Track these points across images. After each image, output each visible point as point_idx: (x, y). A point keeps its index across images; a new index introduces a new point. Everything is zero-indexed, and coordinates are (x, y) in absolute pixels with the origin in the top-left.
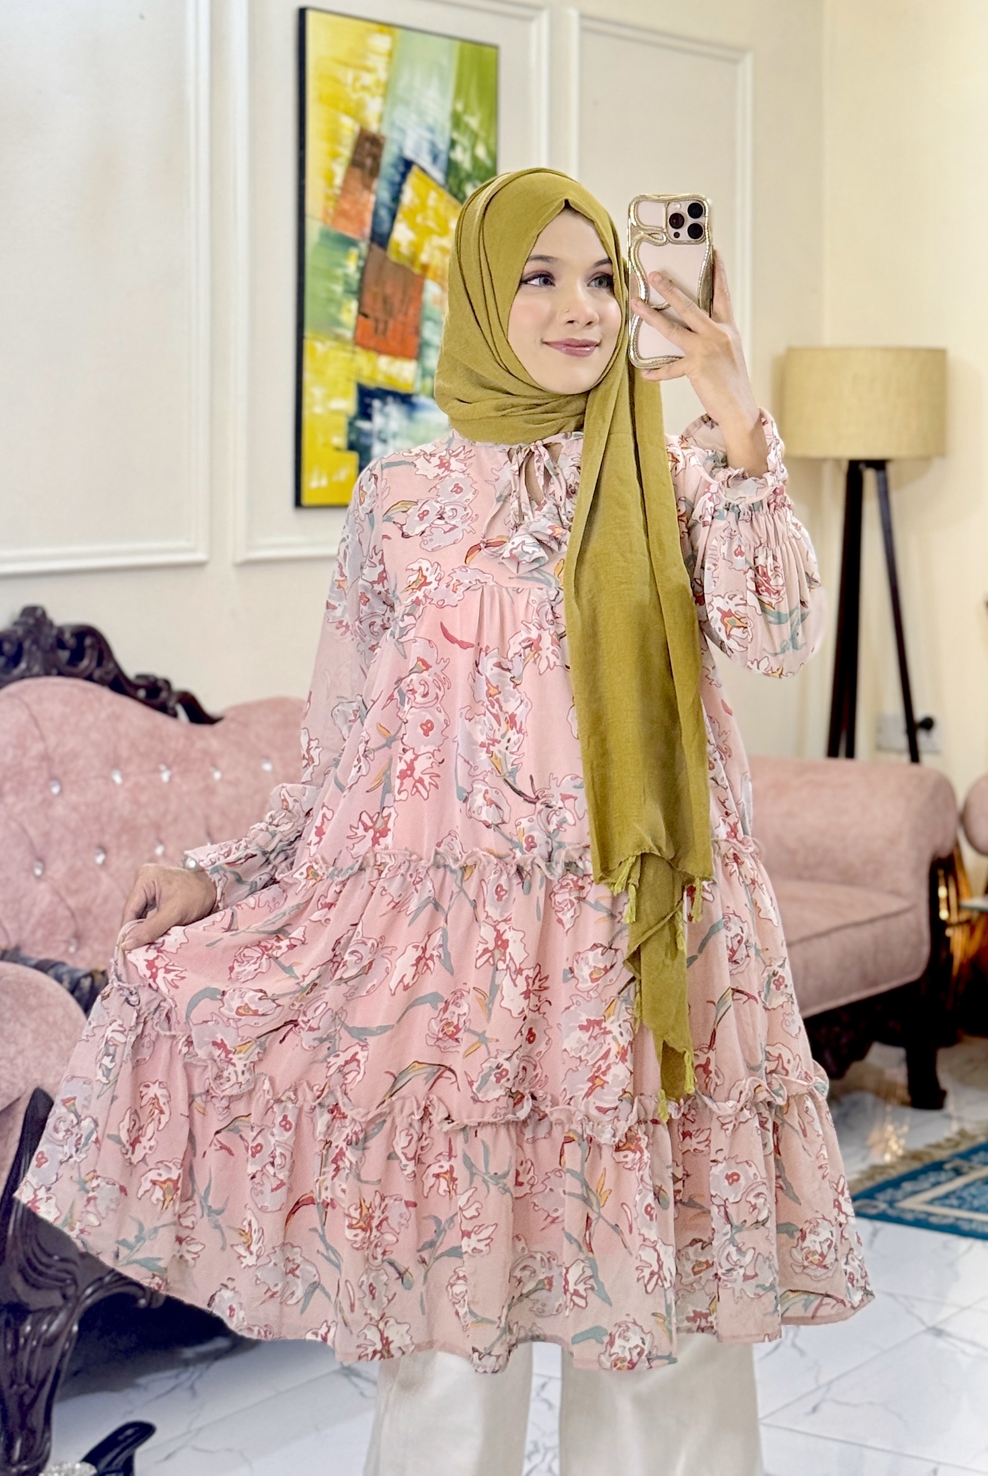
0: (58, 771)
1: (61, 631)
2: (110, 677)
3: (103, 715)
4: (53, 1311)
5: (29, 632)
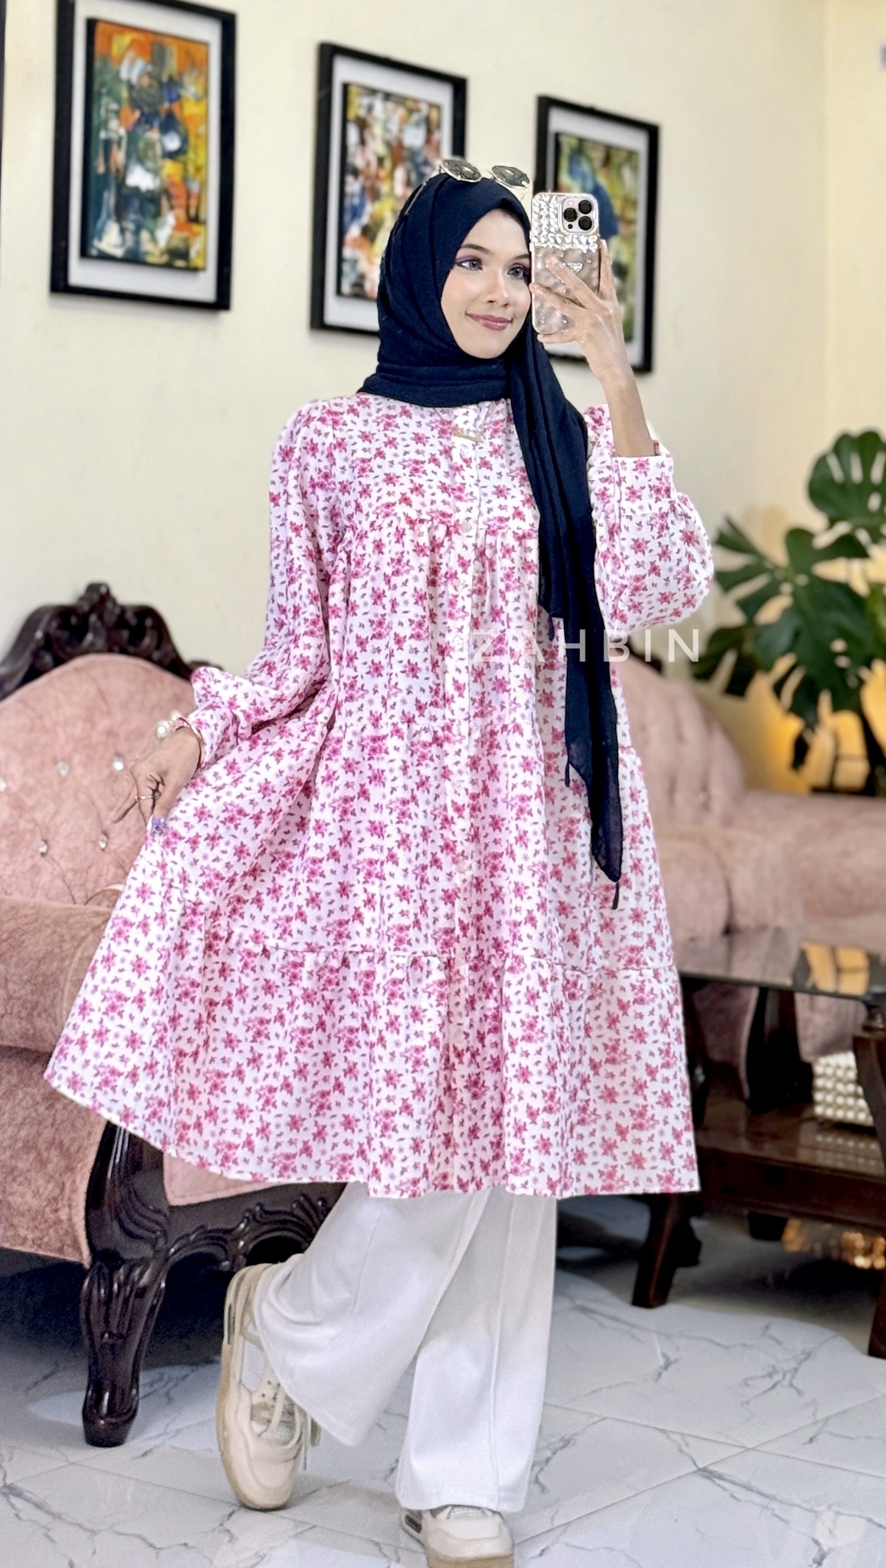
0: (123, 747)
1: (123, 609)
2: (169, 661)
3: (165, 696)
4: (144, 1262)
5: (92, 609)
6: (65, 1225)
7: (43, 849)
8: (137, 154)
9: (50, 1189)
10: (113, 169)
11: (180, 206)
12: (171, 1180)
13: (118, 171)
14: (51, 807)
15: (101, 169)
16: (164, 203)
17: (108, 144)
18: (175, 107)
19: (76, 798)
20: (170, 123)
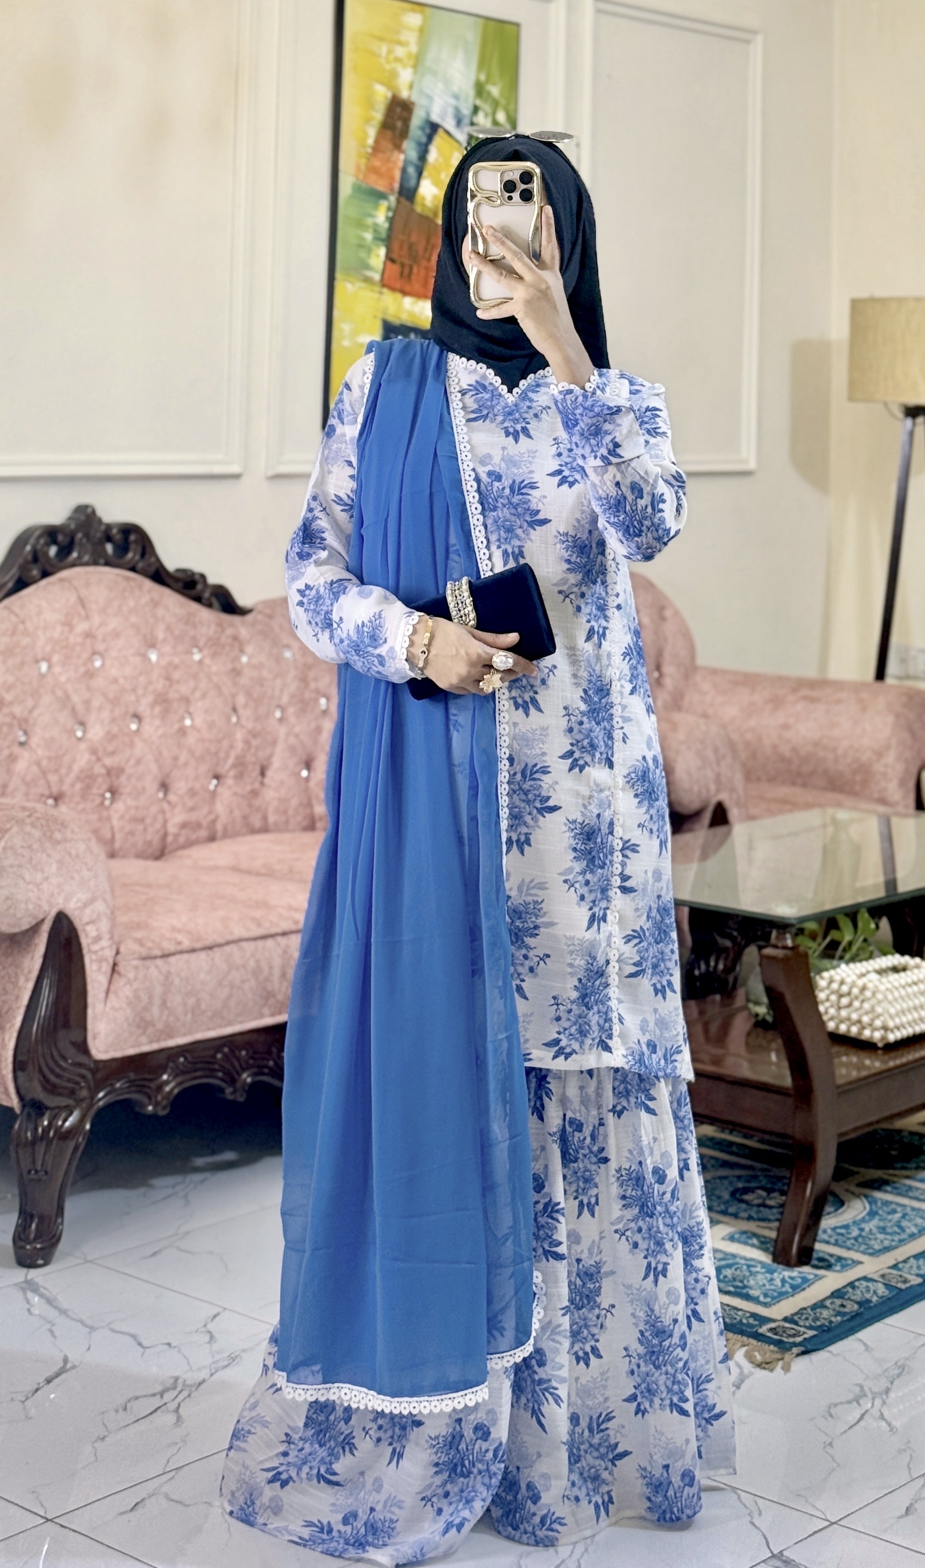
0: (100, 647)
1: (109, 527)
2: (152, 570)
3: (143, 601)
4: (68, 1110)
5: (80, 526)
7: (23, 739)
12: (95, 1038)
14: (30, 703)
19: (53, 692)
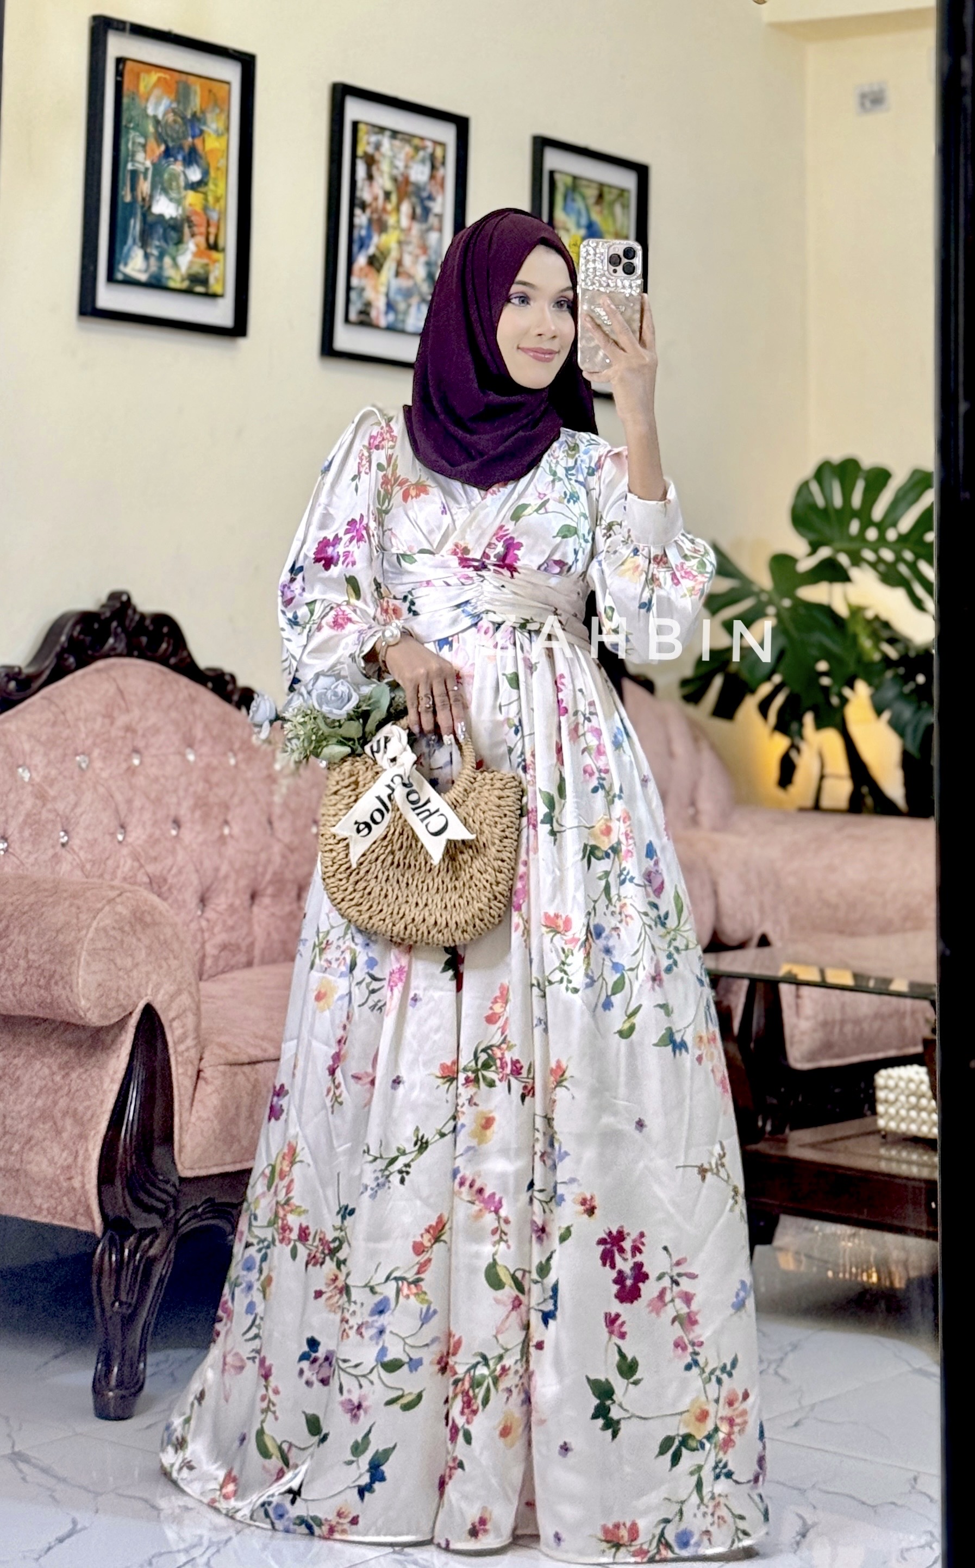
0: (141, 744)
1: (143, 617)
2: (183, 666)
3: (181, 697)
5: (114, 616)
6: (79, 1192)
7: (64, 840)
8: (161, 185)
9: (63, 1158)
10: (140, 199)
11: (201, 234)
12: (180, 1151)
13: (144, 199)
15: (128, 198)
16: (186, 230)
17: (134, 174)
18: (198, 142)
19: (95, 790)
20: (192, 157)
